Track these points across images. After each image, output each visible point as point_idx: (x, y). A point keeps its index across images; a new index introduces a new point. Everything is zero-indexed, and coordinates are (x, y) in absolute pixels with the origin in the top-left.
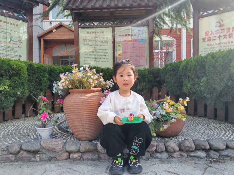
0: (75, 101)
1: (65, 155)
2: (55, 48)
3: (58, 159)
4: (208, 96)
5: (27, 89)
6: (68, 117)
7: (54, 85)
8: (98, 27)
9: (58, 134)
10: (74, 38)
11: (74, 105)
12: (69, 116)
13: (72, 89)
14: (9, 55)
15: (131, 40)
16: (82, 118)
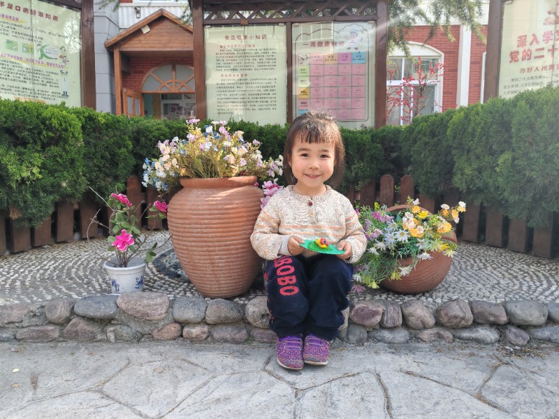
0: (193, 207)
1: (173, 329)
2: (147, 75)
3: (156, 337)
4: (513, 199)
5: (84, 175)
6: (178, 244)
7: (144, 167)
8: (250, 23)
9: (155, 281)
10: (192, 49)
11: (193, 217)
12: (182, 241)
13: (188, 177)
14: (39, 92)
15: (332, 57)
16: (210, 246)
